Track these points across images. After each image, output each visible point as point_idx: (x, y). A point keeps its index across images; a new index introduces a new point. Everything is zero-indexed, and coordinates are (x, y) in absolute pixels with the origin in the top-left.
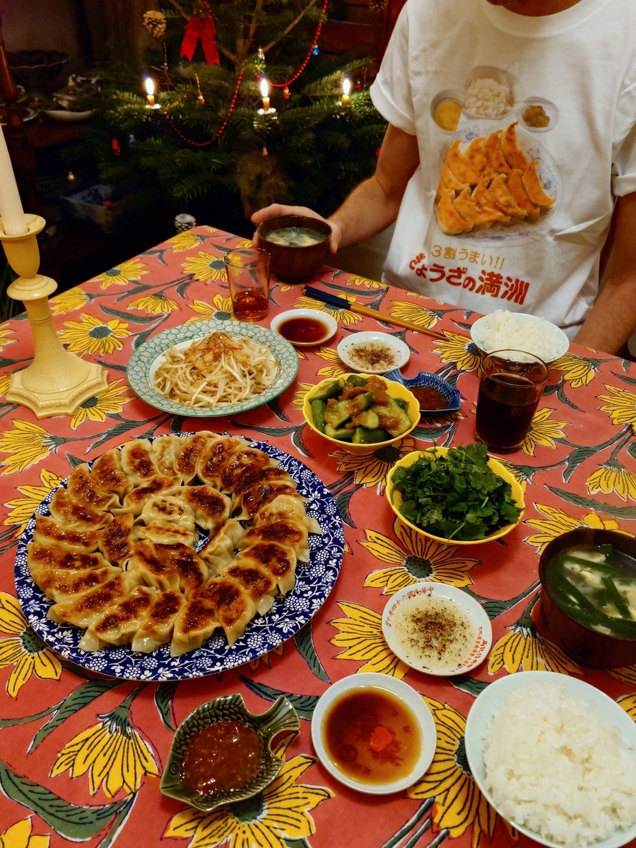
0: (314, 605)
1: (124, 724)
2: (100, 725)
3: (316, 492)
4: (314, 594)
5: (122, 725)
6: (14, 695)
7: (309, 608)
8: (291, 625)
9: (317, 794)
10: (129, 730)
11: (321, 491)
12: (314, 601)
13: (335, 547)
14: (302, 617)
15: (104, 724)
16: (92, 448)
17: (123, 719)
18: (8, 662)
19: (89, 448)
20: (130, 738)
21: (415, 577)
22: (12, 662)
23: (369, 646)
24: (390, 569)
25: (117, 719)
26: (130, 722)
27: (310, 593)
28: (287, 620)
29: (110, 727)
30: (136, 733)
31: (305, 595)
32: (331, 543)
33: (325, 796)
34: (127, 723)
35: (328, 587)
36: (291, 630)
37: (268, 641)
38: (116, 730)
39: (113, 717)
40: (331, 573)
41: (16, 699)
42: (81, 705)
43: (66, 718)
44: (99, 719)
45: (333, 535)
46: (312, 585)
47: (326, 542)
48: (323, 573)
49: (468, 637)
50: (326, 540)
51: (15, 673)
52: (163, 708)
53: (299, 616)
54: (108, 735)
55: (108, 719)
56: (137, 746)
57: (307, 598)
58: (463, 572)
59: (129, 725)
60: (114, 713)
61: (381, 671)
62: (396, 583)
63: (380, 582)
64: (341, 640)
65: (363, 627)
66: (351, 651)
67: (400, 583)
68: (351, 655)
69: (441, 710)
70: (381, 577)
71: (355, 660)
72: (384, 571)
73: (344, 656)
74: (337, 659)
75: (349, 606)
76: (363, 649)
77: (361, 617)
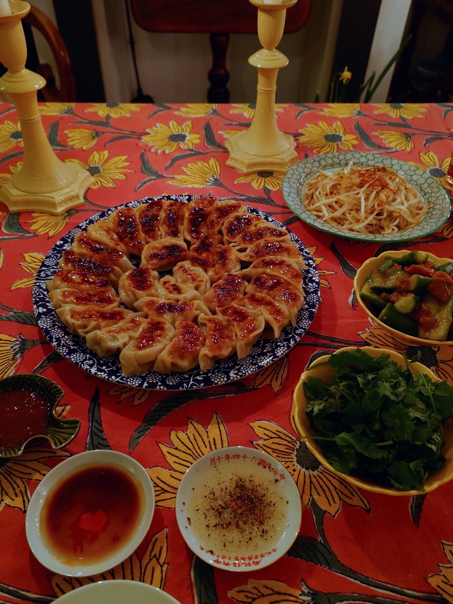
2: (14, 339)
5: (20, 350)
6: (13, 288)
10: (18, 356)
15: (16, 341)
17: (25, 348)
20: (12, 360)
23: (187, 461)
25: (23, 345)
29: (15, 345)
30: (19, 361)
34: (24, 351)
38: (15, 349)
41: (10, 291)
44: (18, 336)
49: (252, 542)
54: (9, 348)
55: (21, 340)
56: (10, 366)
58: (340, 499)
59: (22, 353)
60: (26, 340)
61: (169, 486)
62: (275, 446)
63: (265, 434)
64: (178, 438)
65: (206, 447)
66: (173, 451)
67: (277, 450)
68: (170, 453)
69: (159, 563)
70: (271, 432)
71: (166, 459)
72: (280, 429)
73: (164, 449)
74: (158, 445)
75: (218, 424)
76: (181, 459)
77: (214, 439)
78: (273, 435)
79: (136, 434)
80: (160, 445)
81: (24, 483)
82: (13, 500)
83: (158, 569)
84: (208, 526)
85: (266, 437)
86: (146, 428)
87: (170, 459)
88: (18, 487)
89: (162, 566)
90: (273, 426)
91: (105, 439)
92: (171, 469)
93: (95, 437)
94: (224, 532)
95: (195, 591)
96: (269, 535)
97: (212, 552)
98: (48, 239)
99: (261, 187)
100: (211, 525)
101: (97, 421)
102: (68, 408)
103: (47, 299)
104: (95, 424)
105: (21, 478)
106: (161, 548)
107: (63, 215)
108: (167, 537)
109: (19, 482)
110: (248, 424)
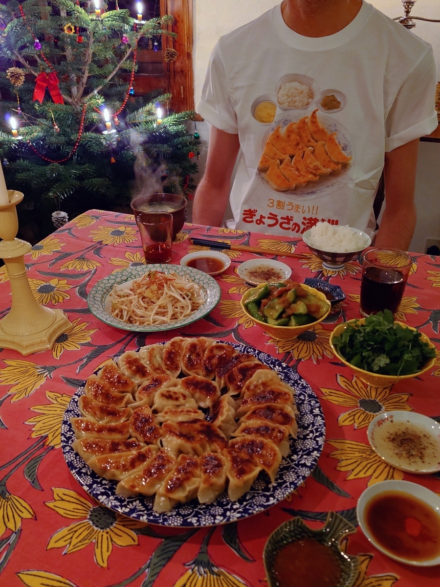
0: (319, 442)
1: (208, 565)
2: (190, 572)
3: (277, 367)
4: (315, 435)
5: (208, 567)
6: (105, 565)
7: (317, 445)
8: (311, 459)
9: (386, 580)
10: (215, 570)
11: (280, 365)
12: (317, 439)
13: (313, 400)
14: (315, 452)
15: (192, 570)
16: (80, 369)
17: (206, 561)
18: (87, 541)
19: (78, 370)
20: (219, 576)
21: (371, 413)
22: (91, 540)
23: (366, 466)
24: (351, 411)
25: (201, 563)
26: (213, 563)
27: (311, 435)
28: (305, 457)
29: (198, 571)
30: (223, 570)
31: (308, 437)
32: (307, 398)
33: (392, 579)
34: (210, 564)
35: (322, 428)
36: (313, 462)
37: (300, 474)
38: (205, 572)
39: (197, 563)
40: (319, 418)
41: (108, 569)
42: (166, 560)
43: (159, 573)
44: (187, 567)
45: (306, 393)
46: (309, 429)
47: (303, 398)
48: (313, 419)
49: (433, 443)
50: (302, 397)
51: (97, 548)
52: (234, 546)
53: (313, 452)
54: (200, 578)
55: (194, 565)
56: (229, 580)
57: (311, 438)
58: (403, 403)
59: (213, 566)
60: (196, 560)
63: (349, 421)
64: (344, 466)
66: (355, 472)
67: (363, 419)
68: (356, 475)
70: (348, 418)
71: (361, 478)
72: (348, 413)
73: (351, 477)
77: (348, 448)
78: (352, 418)
79: (336, 491)
80: (348, 479)
81: (369, 578)
84: (422, 462)
85: (353, 421)
87: (362, 475)
90: (344, 415)
92: (370, 476)
94: (426, 456)
104: (318, 517)
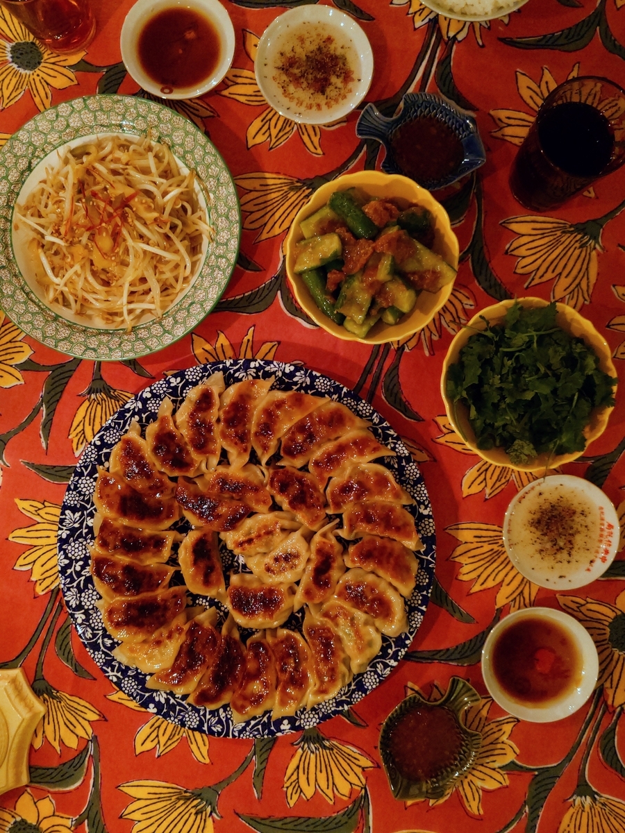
1: (319, 740)
2: (300, 751)
6: (207, 761)
9: (507, 723)
10: (327, 743)
15: (303, 749)
17: (315, 735)
18: (177, 737)
20: (332, 750)
22: (181, 734)
25: (310, 739)
26: (324, 736)
29: (309, 749)
30: (335, 743)
33: (515, 721)
34: (321, 738)
38: (316, 748)
39: (306, 740)
41: (212, 764)
42: (272, 743)
43: (267, 759)
44: (295, 747)
49: (589, 526)
51: (192, 743)
54: (313, 756)
55: (303, 743)
56: (343, 753)
59: (324, 739)
60: (304, 736)
61: (517, 588)
62: (495, 478)
63: (479, 484)
64: (467, 573)
65: (482, 547)
66: (481, 580)
67: (499, 476)
68: (483, 584)
69: (584, 605)
70: (477, 477)
71: (489, 589)
72: (477, 467)
73: (476, 588)
74: (472, 594)
75: (458, 529)
76: (491, 573)
77: (475, 537)
78: (483, 476)
79: (457, 615)
80: (472, 591)
81: (489, 724)
82: (504, 733)
83: (589, 606)
84: (569, 562)
85: (483, 484)
86: (450, 605)
87: (490, 584)
88: (492, 729)
89: (588, 603)
90: (471, 474)
91: (457, 647)
92: (500, 584)
93: (453, 657)
94: (576, 547)
95: (613, 578)
96: (586, 510)
97: (592, 562)
98: (106, 720)
99: (18, 374)
100: (569, 558)
101: (434, 655)
102: (410, 684)
103: (265, 719)
104: (436, 657)
105: (483, 727)
106: (572, 601)
107: (45, 700)
108: (564, 596)
109: (487, 729)
110: (463, 498)
